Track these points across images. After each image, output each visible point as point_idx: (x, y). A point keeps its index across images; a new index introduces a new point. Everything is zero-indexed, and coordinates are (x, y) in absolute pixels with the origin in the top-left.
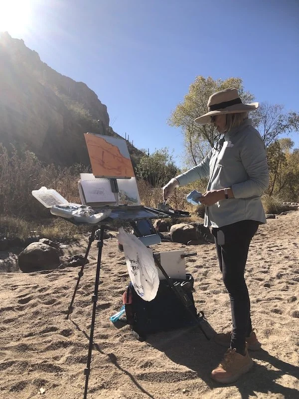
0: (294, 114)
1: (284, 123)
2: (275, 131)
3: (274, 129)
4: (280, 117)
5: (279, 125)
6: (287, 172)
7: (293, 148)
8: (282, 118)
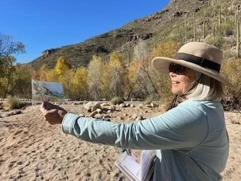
0: (21, 43)
1: (14, 47)
2: (8, 51)
3: (7, 50)
4: (12, 43)
5: (11, 48)
6: (17, 78)
7: (16, 62)
8: (13, 44)
